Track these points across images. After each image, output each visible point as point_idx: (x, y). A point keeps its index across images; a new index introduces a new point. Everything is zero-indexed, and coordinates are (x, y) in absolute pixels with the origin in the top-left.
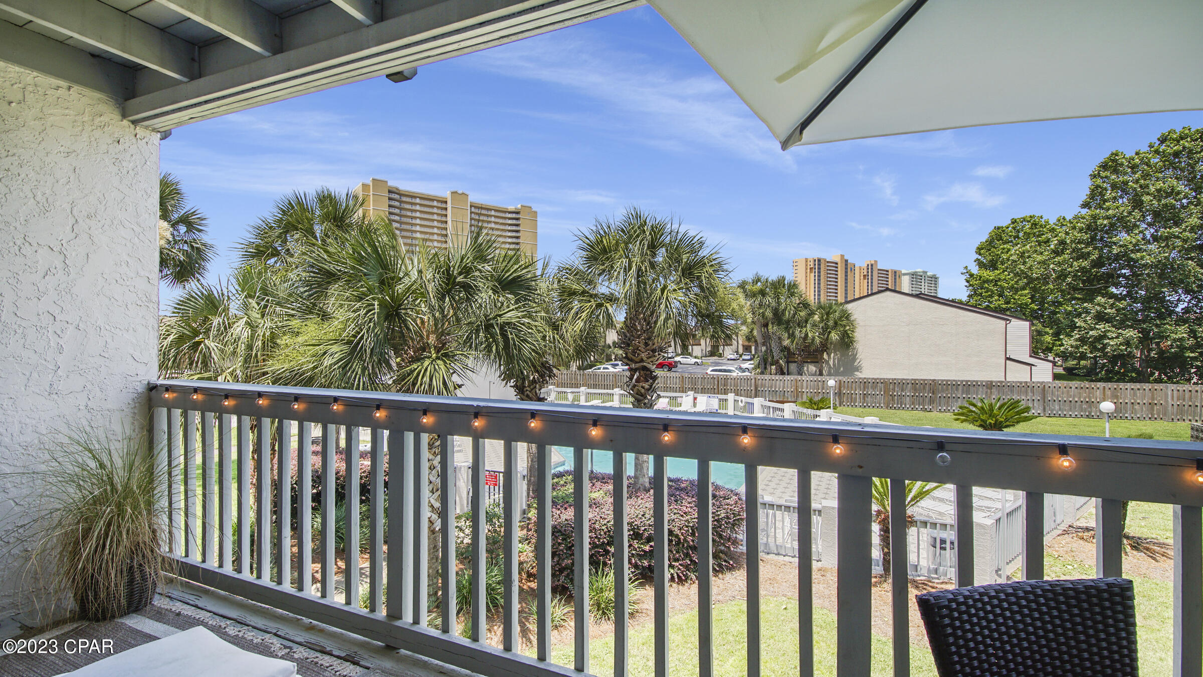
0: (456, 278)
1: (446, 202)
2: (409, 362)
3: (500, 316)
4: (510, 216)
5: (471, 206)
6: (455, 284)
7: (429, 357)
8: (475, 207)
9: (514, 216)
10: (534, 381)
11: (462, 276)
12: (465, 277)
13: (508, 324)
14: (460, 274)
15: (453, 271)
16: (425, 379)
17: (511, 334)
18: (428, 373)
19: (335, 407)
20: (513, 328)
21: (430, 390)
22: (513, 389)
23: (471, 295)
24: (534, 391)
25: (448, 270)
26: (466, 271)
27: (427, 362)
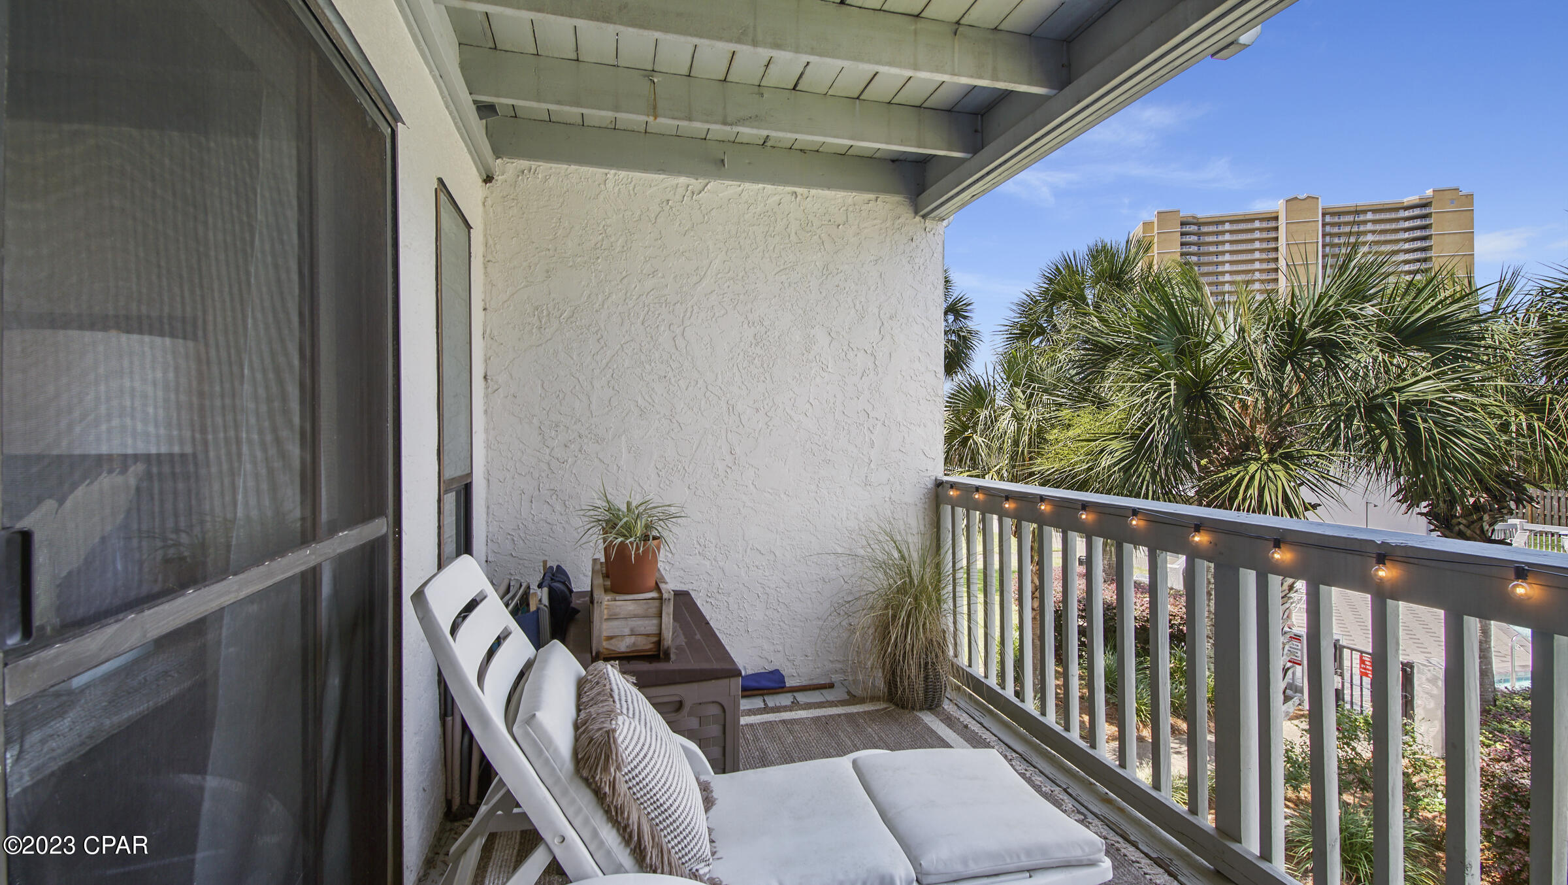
0: (1305, 333)
1: (1276, 218)
2: (1222, 465)
3: (1399, 390)
4: (1407, 214)
5: (1324, 215)
6: (1303, 342)
7: (1256, 459)
8: (1333, 214)
9: (1417, 212)
10: (1477, 507)
11: (1316, 330)
12: (1324, 330)
13: (1418, 403)
14: (1313, 326)
15: (1301, 320)
16: (1250, 491)
17: (1425, 421)
18: (1256, 483)
19: (1134, 522)
20: (1429, 411)
21: (1261, 508)
22: (1424, 520)
23: (1335, 358)
24: (1476, 526)
25: (1291, 324)
26: (1326, 319)
27: (1253, 467)
